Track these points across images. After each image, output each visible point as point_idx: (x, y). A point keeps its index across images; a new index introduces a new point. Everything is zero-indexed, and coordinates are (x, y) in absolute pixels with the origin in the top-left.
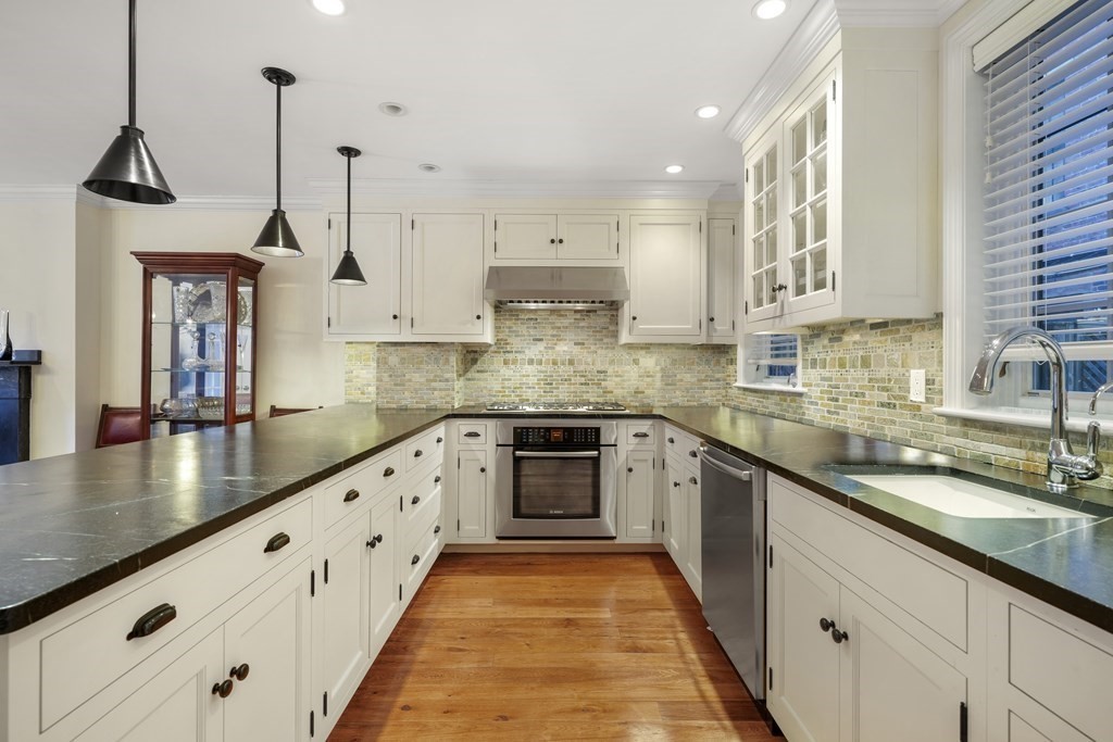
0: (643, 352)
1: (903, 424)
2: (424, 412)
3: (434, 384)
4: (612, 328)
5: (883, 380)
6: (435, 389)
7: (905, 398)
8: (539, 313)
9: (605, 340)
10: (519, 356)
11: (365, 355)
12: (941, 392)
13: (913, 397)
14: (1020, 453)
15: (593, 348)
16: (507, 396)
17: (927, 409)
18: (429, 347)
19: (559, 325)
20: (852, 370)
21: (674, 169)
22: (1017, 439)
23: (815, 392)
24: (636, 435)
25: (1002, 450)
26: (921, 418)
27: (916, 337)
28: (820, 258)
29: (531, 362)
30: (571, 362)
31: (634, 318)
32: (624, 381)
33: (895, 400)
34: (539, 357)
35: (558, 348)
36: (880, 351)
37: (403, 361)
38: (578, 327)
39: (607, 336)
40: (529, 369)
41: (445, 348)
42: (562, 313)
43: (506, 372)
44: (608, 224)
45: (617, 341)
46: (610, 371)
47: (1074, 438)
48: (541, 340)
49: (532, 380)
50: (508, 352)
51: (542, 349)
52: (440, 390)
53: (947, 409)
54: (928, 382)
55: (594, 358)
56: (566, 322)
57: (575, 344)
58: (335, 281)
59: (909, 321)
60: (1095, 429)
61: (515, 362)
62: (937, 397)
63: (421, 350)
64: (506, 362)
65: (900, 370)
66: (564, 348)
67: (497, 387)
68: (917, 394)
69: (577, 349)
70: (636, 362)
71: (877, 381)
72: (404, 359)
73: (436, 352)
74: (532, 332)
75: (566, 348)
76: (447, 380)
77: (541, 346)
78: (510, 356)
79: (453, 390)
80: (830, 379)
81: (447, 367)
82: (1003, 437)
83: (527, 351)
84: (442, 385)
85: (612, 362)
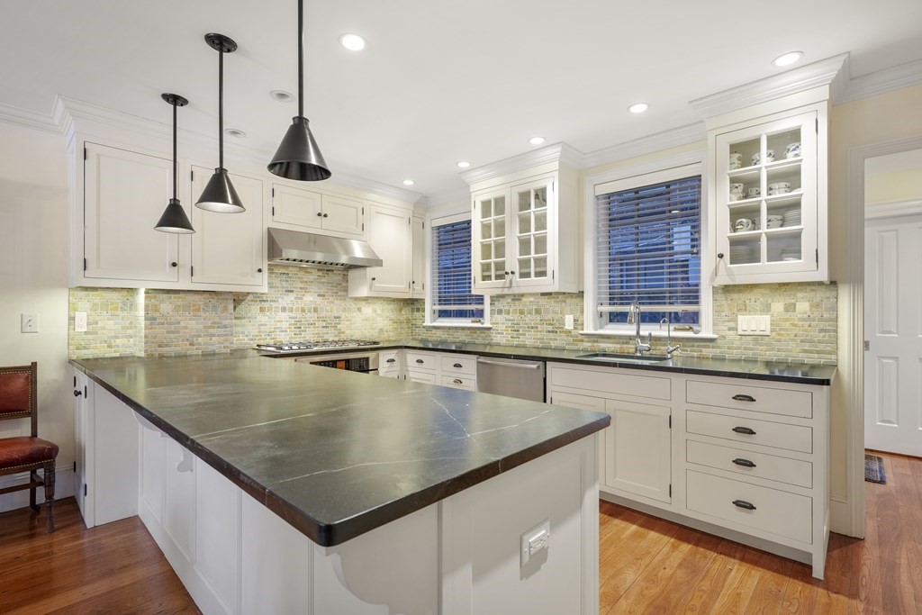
0: (364, 303)
1: (562, 340)
2: (229, 356)
3: (211, 331)
4: (344, 284)
5: (550, 320)
6: (214, 335)
7: (563, 328)
8: (290, 269)
9: (339, 293)
10: (274, 305)
11: (112, 304)
12: (583, 325)
13: (566, 327)
14: (618, 346)
15: (331, 298)
16: (264, 339)
17: (574, 332)
18: (207, 296)
19: (306, 280)
20: (529, 316)
21: (408, 183)
22: (617, 340)
23: (501, 327)
24: (388, 361)
25: (611, 345)
26: (571, 336)
27: (568, 301)
28: (541, 262)
29: (284, 309)
30: (316, 310)
31: (374, 279)
32: (351, 324)
33: (557, 328)
34: (290, 306)
35: (305, 298)
36: (547, 306)
37: (177, 308)
38: (320, 282)
39: (340, 290)
40: (283, 316)
41: (223, 297)
42: (309, 270)
43: (262, 318)
44: (356, 208)
45: (347, 295)
46: (343, 317)
47: (643, 338)
48: (292, 291)
49: (285, 325)
50: (264, 301)
51: (293, 299)
52: (218, 336)
53: (585, 332)
54: (575, 320)
55: (332, 307)
56: (311, 277)
57: (319, 295)
58: (158, 228)
59: (564, 293)
60: (650, 334)
61: (270, 309)
62: (579, 327)
63: (197, 298)
64: (262, 310)
65: (560, 316)
66: (310, 299)
67: (255, 332)
68: (569, 325)
69: (319, 300)
70: (359, 310)
71: (545, 320)
72: (179, 306)
73: (214, 300)
74: (284, 284)
75: (311, 299)
76: (225, 327)
77: (292, 297)
78: (266, 305)
79: (232, 335)
80: (514, 320)
81: (225, 314)
82: (611, 341)
83: (280, 300)
84: (221, 331)
85: (344, 310)
